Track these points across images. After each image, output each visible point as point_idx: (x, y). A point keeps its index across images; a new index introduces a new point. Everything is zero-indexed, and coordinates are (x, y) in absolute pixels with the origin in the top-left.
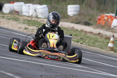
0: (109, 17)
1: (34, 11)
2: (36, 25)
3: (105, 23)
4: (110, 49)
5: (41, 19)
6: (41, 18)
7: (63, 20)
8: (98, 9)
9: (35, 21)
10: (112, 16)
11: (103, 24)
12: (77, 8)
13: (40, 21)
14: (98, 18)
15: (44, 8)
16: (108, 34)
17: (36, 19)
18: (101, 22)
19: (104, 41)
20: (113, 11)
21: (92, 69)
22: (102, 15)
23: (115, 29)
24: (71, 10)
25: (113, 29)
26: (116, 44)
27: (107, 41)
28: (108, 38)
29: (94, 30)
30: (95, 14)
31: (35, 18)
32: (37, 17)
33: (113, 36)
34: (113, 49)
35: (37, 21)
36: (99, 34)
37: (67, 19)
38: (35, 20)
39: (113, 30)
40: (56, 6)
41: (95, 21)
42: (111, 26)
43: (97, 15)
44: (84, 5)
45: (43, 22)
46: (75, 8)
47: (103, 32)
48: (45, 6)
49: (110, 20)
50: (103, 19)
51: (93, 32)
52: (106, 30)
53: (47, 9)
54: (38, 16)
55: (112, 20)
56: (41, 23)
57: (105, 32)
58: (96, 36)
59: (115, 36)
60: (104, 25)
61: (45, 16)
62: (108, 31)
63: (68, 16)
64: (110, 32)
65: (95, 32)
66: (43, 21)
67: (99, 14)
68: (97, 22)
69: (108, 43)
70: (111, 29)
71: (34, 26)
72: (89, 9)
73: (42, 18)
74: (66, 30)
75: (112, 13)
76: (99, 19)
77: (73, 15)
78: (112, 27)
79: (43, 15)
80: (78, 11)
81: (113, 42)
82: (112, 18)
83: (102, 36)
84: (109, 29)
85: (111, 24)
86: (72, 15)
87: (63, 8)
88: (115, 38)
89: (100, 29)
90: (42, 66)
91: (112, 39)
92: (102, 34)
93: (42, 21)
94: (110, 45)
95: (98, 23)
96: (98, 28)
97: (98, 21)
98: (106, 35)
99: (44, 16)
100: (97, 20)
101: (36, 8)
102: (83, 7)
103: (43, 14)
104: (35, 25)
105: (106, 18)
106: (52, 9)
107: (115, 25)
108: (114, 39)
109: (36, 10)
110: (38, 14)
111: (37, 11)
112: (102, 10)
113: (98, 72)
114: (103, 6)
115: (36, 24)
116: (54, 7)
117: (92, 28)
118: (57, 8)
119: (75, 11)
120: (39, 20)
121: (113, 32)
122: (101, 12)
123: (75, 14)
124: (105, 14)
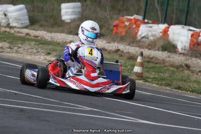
0: (133, 21)
1: (4, 16)
2: (8, 41)
3: (126, 32)
4: (137, 76)
5: (15, 29)
6: (15, 27)
7: (55, 30)
8: (113, 8)
9: (7, 33)
10: (138, 20)
11: (124, 34)
12: (78, 7)
13: (15, 32)
14: (114, 24)
15: (20, 10)
16: (133, 50)
17: (8, 30)
18: (120, 30)
19: (125, 63)
20: (138, 11)
21: (108, 113)
22: (121, 18)
23: (143, 42)
24: (66, 13)
25: (140, 41)
26: (146, 68)
27: (131, 62)
28: (133, 58)
29: (108, 44)
30: (109, 17)
31: (5, 27)
32: (8, 25)
33: (142, 54)
34: (142, 77)
35: (9, 32)
36: (118, 50)
37: (61, 28)
38: (6, 31)
39: (141, 44)
40: (42, 5)
41: (108, 29)
42: (136, 37)
43: (111, 18)
44: (88, 2)
45: (20, 35)
46: (74, 8)
47: (123, 48)
48: (22, 6)
49: (134, 26)
50: (123, 25)
51: (106, 48)
52: (129, 44)
53: (25, 11)
54: (11, 25)
55: (138, 27)
56: (16, 36)
57: (127, 47)
58: (112, 55)
59: (144, 53)
60: (124, 36)
61: (22, 24)
62: (132, 46)
63: (63, 21)
64: (136, 46)
65: (111, 48)
66: (21, 33)
67: (115, 17)
68: (112, 30)
69: (133, 66)
70: (136, 42)
71: (5, 41)
72: (98, 9)
73: (18, 28)
74: (61, 47)
75: (137, 14)
76: (116, 26)
77: (71, 20)
78: (139, 38)
79: (18, 23)
80: (79, 12)
81: (142, 65)
82: (137, 23)
83: (122, 54)
84: (133, 42)
85: (137, 33)
86: (69, 21)
87: (53, 10)
88: (145, 57)
89: (118, 42)
90: (22, 110)
91: (139, 60)
92: (123, 52)
93: (18, 32)
94: (137, 69)
95: (114, 32)
96: (114, 41)
97: (115, 28)
98: (129, 53)
99: (20, 23)
100: (112, 27)
101: (7, 11)
102: (87, 6)
103: (19, 19)
104: (5, 39)
105: (127, 23)
106: (33, 11)
107: (143, 36)
108: (142, 59)
109: (6, 13)
110: (11, 20)
111: (9, 15)
112: (120, 10)
113: (118, 117)
114: (121, 3)
115: (8, 39)
116: (37, 8)
117: (104, 42)
118: (42, 9)
119: (74, 13)
120: (12, 31)
121: (140, 47)
122: (119, 14)
123: (74, 19)
124: (125, 17)
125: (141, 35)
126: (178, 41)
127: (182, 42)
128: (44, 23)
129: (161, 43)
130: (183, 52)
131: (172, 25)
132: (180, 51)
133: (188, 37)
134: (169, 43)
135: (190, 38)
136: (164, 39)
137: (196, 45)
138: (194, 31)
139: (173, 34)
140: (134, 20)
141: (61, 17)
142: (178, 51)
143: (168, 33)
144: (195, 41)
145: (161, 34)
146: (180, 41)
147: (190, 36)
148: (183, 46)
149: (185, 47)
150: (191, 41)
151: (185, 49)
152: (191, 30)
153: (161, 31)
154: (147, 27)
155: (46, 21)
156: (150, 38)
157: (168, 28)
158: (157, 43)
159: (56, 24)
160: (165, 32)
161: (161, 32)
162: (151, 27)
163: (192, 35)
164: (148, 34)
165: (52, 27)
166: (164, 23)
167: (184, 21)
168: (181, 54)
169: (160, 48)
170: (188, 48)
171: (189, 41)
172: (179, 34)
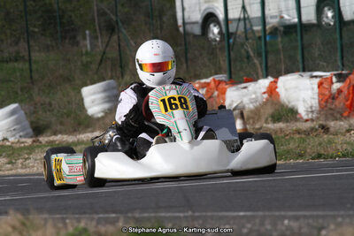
0: (213, 85)
10: (220, 82)
24: (93, 101)
33: (242, 115)
40: (47, 100)
46: (105, 91)
49: (216, 93)
55: (224, 93)
63: (91, 118)
75: (217, 74)
77: (103, 111)
80: (116, 96)
86: (100, 115)
87: (69, 102)
103: (15, 130)
105: (203, 91)
107: (234, 105)
108: (244, 124)
116: (42, 105)
118: (50, 105)
119: (107, 99)
123: (109, 109)
124: (197, 81)
125: (230, 105)
126: (298, 100)
127: (304, 101)
128: (59, 127)
129: (269, 110)
130: (310, 116)
131: (281, 75)
132: (305, 117)
133: (313, 89)
134: (283, 106)
135: (316, 90)
136: (273, 103)
137: (330, 100)
138: (321, 77)
139: (286, 90)
140: (213, 83)
141: (86, 111)
142: (302, 118)
143: (277, 90)
144: (327, 93)
145: (266, 96)
146: (301, 99)
147: (316, 86)
148: (307, 106)
149: (311, 107)
150: (320, 94)
151: (312, 112)
152: (316, 77)
153: (264, 90)
154: (237, 89)
155: (61, 124)
156: (247, 106)
157: (276, 82)
158: (262, 111)
159: (79, 124)
160: (272, 91)
161: (264, 93)
162: (245, 88)
163: (320, 85)
164: (242, 102)
165: (75, 130)
166: (266, 76)
167: (301, 66)
168: (307, 120)
169: (270, 119)
170: (318, 109)
171: (316, 97)
172: (296, 87)
